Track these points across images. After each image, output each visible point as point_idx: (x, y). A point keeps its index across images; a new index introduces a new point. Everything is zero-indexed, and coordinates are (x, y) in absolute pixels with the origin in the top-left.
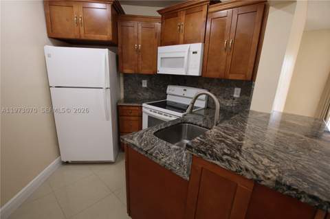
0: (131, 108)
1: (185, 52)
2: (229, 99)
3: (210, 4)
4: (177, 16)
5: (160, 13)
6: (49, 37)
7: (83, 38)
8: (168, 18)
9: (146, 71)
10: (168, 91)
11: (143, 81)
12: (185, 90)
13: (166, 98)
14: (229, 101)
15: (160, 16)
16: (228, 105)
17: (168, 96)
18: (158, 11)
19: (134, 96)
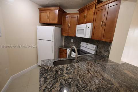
0: (64, 50)
1: (84, 27)
2: (106, 52)
3: (97, 4)
4: (84, 12)
5: (79, 11)
6: (40, 23)
7: (49, 23)
8: (81, 13)
9: (72, 35)
10: (81, 45)
11: (72, 39)
12: (87, 45)
13: (80, 47)
14: (106, 53)
15: (79, 12)
16: (106, 55)
17: (81, 47)
18: (78, 10)
19: (67, 45)
